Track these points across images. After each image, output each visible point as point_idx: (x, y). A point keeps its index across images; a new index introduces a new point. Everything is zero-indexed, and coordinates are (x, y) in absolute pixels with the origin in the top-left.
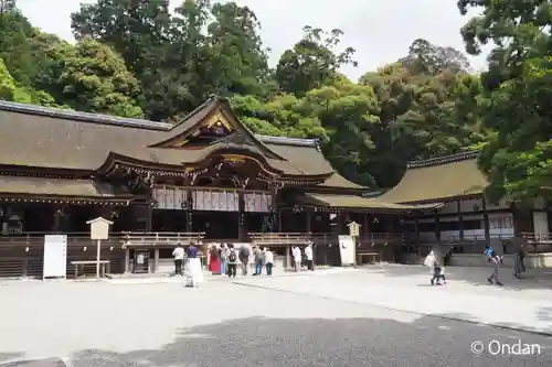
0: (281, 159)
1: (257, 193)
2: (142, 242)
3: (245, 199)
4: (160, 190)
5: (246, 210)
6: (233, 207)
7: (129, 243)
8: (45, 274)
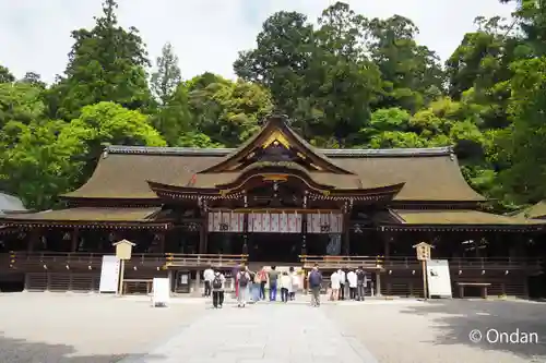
0: (348, 173)
1: (322, 213)
2: (184, 263)
3: (309, 219)
4: (216, 214)
5: (309, 231)
6: (295, 229)
7: (170, 264)
8: (101, 289)
